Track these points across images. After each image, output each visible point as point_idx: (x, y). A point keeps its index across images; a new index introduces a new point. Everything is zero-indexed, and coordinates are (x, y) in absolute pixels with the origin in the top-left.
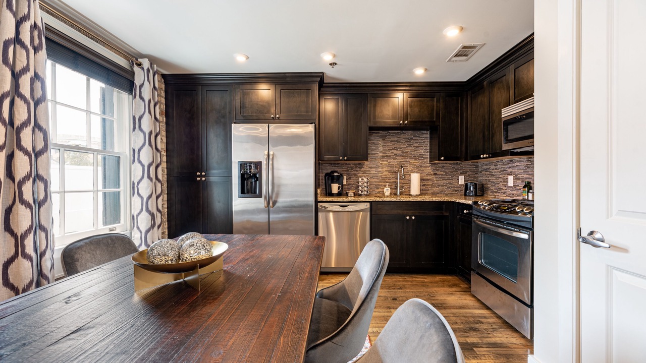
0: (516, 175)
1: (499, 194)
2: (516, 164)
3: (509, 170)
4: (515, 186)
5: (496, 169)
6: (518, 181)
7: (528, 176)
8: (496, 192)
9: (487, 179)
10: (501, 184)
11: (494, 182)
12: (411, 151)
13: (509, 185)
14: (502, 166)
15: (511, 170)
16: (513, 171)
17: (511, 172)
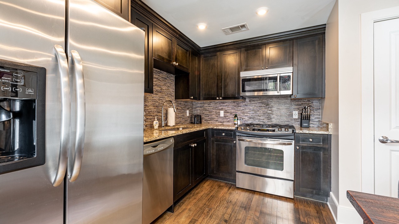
0: (226, 110)
1: (212, 122)
2: (226, 104)
3: (220, 108)
4: (225, 116)
5: (209, 106)
6: (227, 114)
7: (235, 111)
8: (209, 120)
9: (201, 112)
10: (214, 115)
11: (207, 115)
12: (166, 89)
13: (221, 116)
14: (214, 105)
15: (222, 107)
16: (224, 108)
17: (222, 109)
